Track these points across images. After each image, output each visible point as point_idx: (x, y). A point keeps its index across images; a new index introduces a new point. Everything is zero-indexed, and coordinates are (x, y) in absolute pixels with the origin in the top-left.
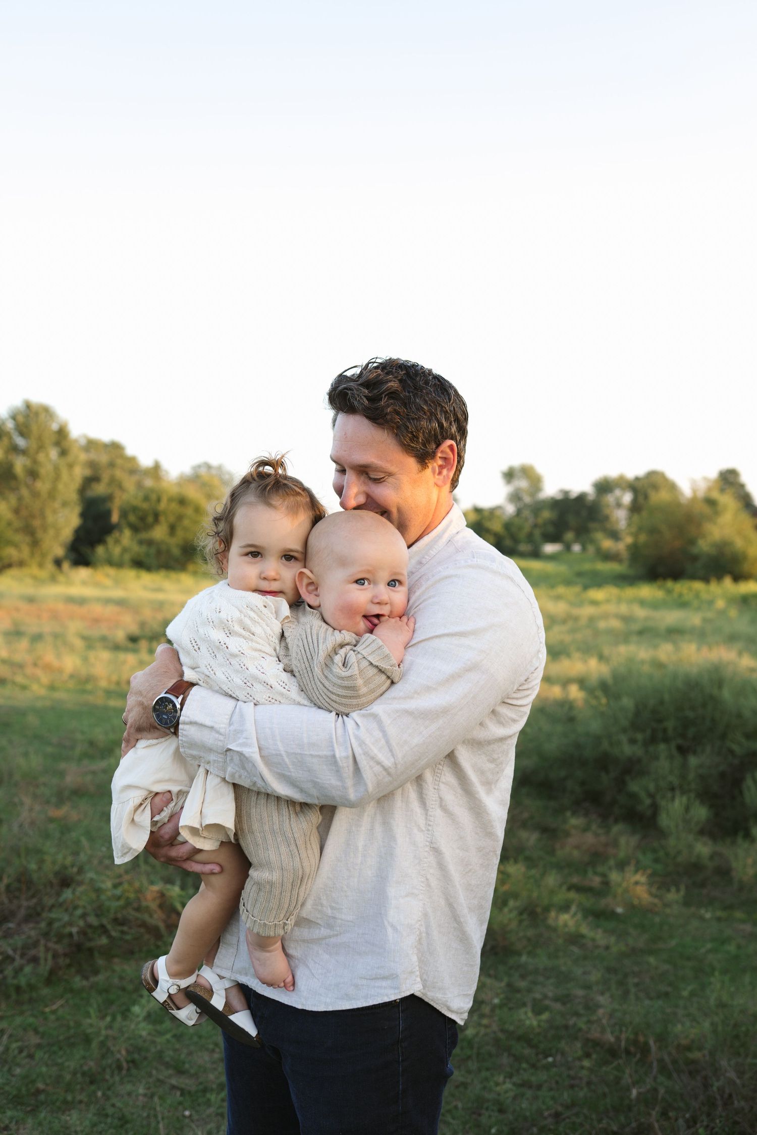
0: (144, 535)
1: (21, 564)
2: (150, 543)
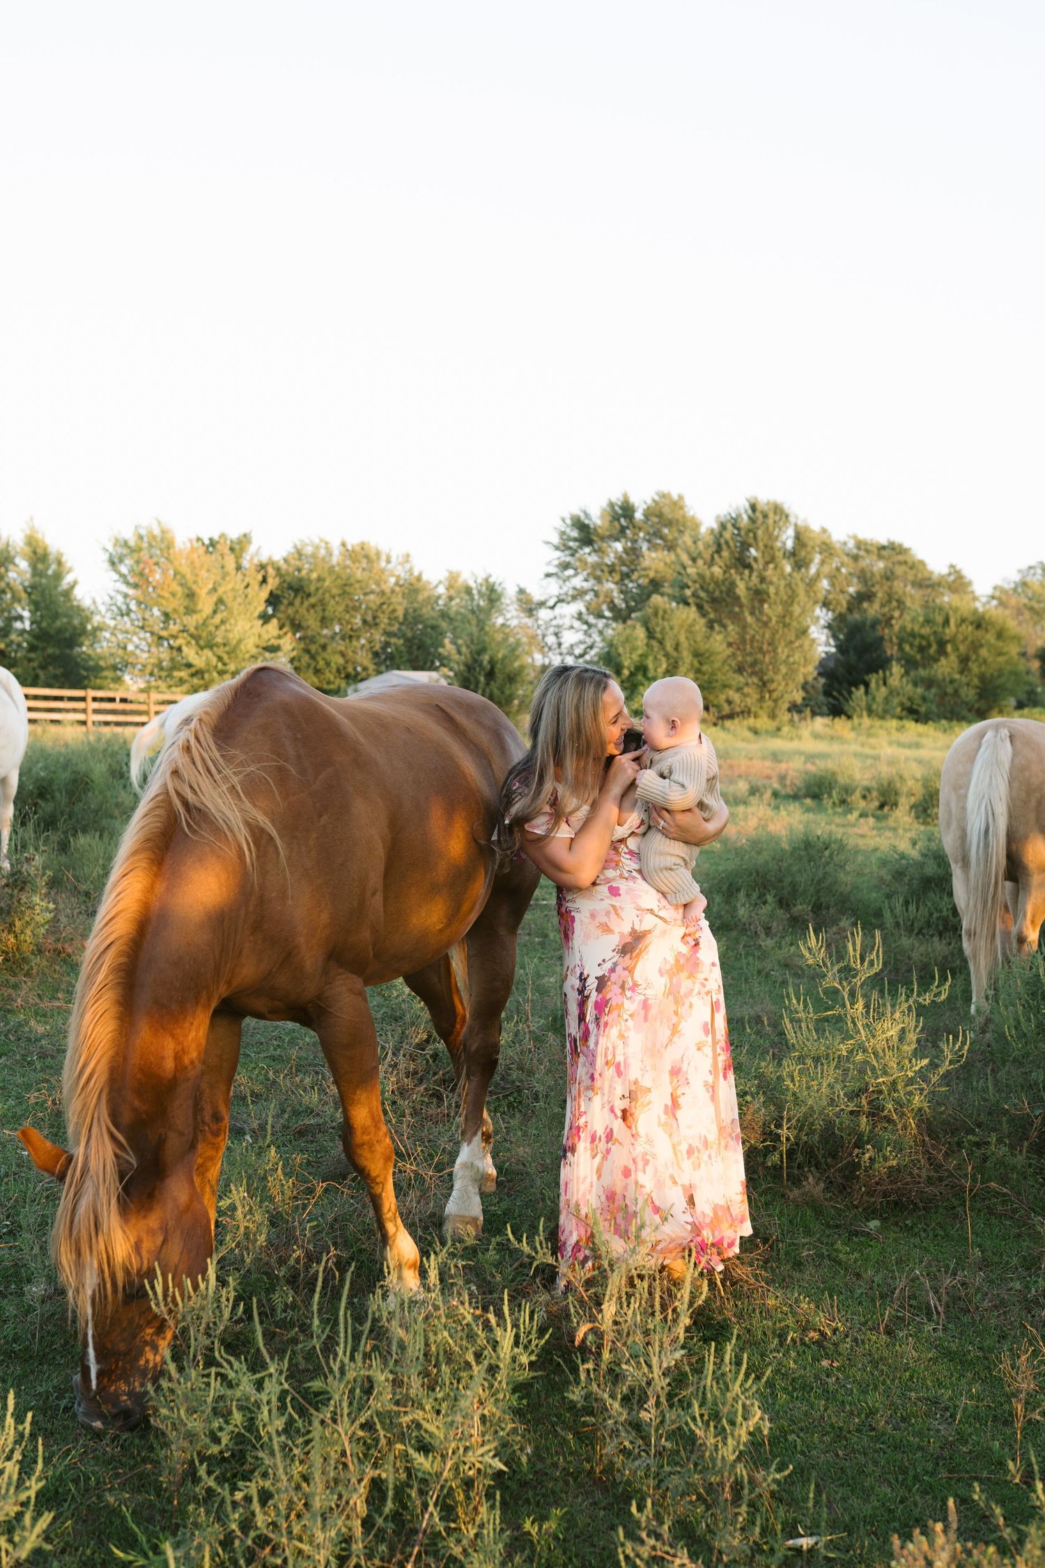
0: (922, 672)
1: (746, 712)
2: (929, 683)
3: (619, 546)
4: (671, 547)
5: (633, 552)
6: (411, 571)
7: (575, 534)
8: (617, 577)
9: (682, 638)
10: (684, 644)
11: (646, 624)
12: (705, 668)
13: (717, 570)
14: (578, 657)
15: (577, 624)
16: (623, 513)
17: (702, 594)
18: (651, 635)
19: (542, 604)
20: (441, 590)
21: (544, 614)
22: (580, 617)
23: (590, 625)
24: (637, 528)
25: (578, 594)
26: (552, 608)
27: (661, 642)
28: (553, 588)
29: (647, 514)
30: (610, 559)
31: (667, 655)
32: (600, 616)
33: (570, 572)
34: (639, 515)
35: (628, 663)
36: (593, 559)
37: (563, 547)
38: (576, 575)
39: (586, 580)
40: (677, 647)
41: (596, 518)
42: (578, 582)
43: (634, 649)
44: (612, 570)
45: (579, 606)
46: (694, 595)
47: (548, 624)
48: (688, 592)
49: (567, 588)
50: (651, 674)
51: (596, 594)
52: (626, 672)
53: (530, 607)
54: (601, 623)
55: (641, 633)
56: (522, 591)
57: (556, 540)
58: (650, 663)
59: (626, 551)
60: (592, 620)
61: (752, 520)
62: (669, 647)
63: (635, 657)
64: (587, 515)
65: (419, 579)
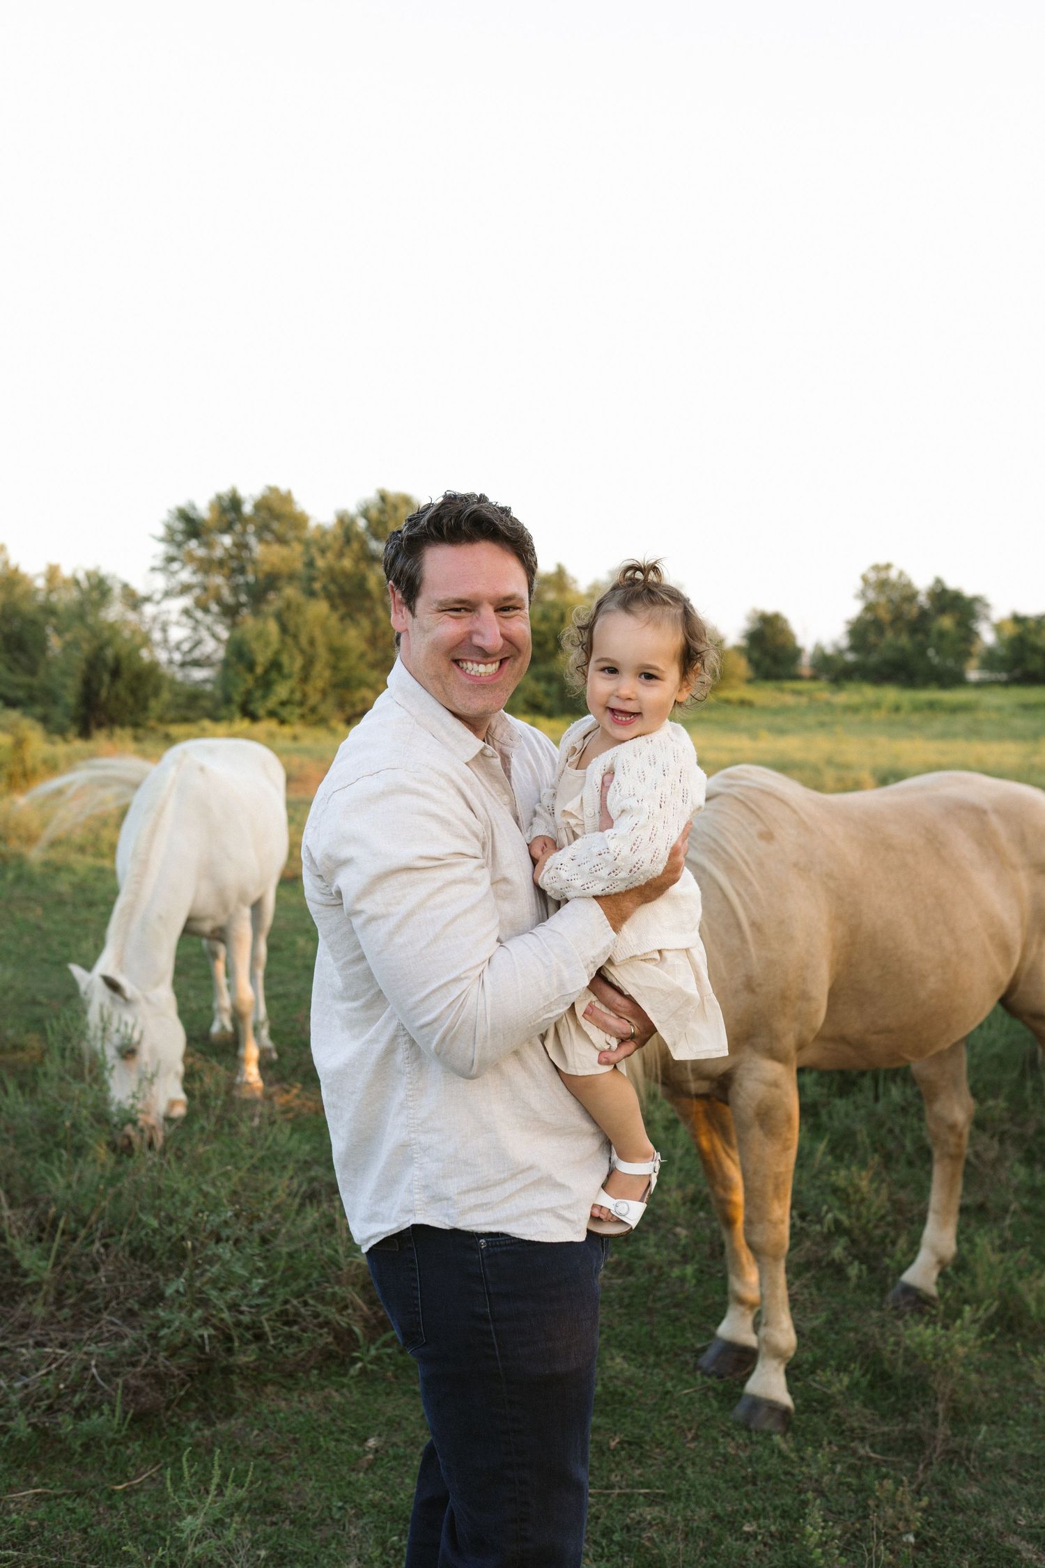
3: (227, 540)
4: (282, 540)
5: (242, 546)
6: (6, 563)
7: (180, 526)
8: (226, 571)
9: (318, 633)
10: (320, 640)
11: (279, 617)
12: (343, 665)
13: (347, 563)
14: (184, 654)
15: (184, 619)
16: (230, 507)
17: (333, 588)
18: (284, 629)
19: (147, 599)
20: (40, 583)
21: (149, 609)
22: (186, 612)
23: (197, 621)
24: (244, 521)
25: (185, 589)
26: (158, 603)
27: (295, 637)
28: (160, 583)
29: (258, 506)
30: (218, 553)
31: (302, 651)
32: (206, 610)
33: (175, 566)
34: (247, 509)
35: (262, 658)
36: (201, 552)
37: (170, 538)
38: (183, 568)
39: (195, 573)
40: (312, 642)
41: (203, 509)
42: (186, 576)
43: (267, 644)
44: (221, 563)
45: (186, 601)
46: (325, 588)
47: (154, 619)
48: (317, 586)
49: (174, 583)
50: (286, 670)
51: (205, 589)
52: (259, 670)
53: (135, 601)
54: (208, 619)
55: (273, 627)
56: (125, 586)
57: (161, 531)
58: (285, 659)
59: (236, 545)
60: (199, 614)
61: (382, 511)
62: (304, 640)
63: (269, 653)
64: (194, 508)
65: (16, 570)
